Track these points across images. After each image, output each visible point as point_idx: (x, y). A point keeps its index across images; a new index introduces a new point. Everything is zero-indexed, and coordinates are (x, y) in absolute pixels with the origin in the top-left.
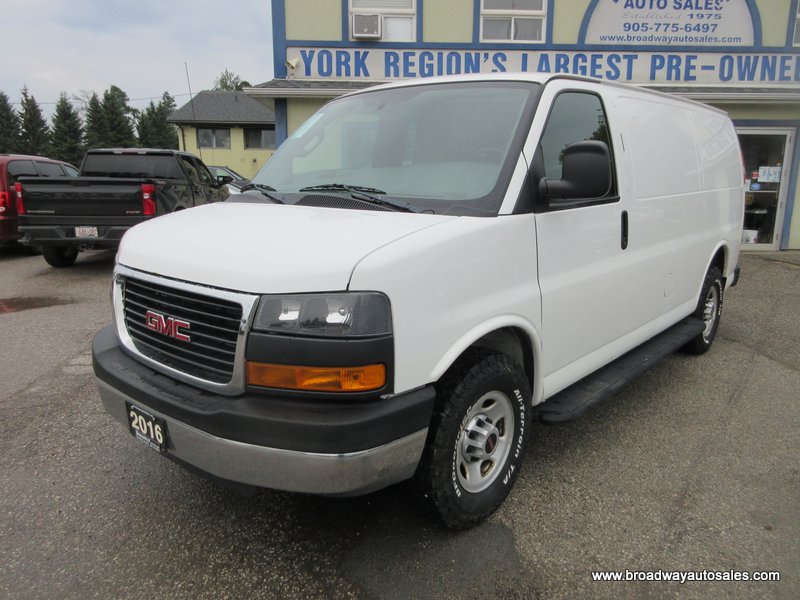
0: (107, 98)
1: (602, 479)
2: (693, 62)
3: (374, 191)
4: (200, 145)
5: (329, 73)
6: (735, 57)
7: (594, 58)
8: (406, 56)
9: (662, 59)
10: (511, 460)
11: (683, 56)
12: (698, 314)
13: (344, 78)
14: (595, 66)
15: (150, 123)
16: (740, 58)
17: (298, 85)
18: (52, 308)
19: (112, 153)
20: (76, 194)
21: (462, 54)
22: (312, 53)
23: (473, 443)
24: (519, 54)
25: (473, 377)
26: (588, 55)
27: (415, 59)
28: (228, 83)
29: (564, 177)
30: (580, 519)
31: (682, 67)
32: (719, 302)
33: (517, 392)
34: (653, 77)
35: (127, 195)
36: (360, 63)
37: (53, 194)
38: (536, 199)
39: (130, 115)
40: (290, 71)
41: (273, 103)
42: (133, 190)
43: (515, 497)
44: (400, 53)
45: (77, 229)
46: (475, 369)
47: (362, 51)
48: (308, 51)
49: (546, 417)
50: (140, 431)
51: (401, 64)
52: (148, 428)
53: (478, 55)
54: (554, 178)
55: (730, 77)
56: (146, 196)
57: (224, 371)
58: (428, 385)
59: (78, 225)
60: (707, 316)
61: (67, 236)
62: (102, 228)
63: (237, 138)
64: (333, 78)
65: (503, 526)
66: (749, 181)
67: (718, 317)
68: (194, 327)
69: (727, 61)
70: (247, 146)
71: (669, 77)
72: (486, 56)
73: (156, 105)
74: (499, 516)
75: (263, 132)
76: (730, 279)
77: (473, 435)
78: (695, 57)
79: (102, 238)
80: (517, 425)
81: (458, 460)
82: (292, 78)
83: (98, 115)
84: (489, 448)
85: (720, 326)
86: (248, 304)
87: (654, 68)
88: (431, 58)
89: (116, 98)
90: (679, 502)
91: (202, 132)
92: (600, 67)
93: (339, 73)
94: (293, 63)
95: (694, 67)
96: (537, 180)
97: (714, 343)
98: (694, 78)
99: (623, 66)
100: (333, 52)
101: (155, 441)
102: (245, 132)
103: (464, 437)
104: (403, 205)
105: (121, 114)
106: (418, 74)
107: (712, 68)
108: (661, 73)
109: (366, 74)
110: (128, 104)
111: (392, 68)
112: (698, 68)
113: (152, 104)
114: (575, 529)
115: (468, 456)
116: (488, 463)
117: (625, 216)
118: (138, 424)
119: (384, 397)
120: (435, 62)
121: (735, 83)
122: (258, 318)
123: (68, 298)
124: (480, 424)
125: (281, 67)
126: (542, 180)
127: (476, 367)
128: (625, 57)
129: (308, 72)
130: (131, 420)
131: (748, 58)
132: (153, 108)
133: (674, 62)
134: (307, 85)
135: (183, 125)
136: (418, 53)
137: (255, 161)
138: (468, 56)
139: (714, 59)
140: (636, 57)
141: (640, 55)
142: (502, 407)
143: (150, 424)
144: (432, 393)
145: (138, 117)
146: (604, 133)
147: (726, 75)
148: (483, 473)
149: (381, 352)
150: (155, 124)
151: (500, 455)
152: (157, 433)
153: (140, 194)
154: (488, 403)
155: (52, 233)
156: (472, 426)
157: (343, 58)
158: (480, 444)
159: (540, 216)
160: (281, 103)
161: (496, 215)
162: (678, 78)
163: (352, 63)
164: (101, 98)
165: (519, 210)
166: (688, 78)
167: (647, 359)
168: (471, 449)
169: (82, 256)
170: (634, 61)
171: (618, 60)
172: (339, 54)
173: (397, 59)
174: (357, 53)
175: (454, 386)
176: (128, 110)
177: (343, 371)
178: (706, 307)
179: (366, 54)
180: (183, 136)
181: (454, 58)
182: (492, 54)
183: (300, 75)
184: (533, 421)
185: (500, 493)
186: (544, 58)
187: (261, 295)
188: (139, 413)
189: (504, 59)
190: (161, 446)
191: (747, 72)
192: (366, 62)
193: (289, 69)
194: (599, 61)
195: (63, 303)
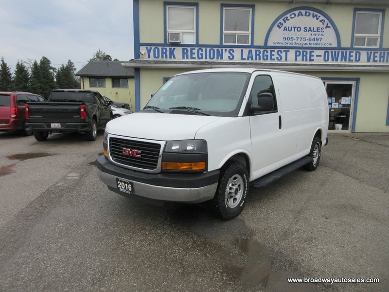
0: (42, 62)
1: (274, 207)
2: (312, 54)
3: (196, 109)
4: (91, 86)
5: (158, 57)
6: (330, 51)
7: (271, 51)
8: (191, 50)
9: (300, 52)
10: (243, 198)
11: (308, 51)
12: (311, 155)
13: (165, 59)
14: (271, 55)
15: (62, 75)
16: (332, 52)
17: (145, 62)
18: (47, 157)
19: (63, 91)
20: (52, 109)
21: (215, 49)
22: (151, 48)
23: (231, 191)
24: (240, 50)
25: (231, 168)
26: (269, 50)
27: (195, 51)
28: (100, 56)
29: (258, 105)
30: (266, 217)
31: (308, 56)
32: (319, 151)
33: (244, 175)
34: (296, 60)
35: (74, 109)
36: (172, 53)
37: (42, 109)
38: (250, 111)
39: (51, 71)
40: (141, 56)
41: (134, 69)
42: (77, 107)
43: (244, 212)
44: (189, 49)
45: (52, 124)
46: (231, 166)
47: (172, 48)
48: (149, 47)
49: (254, 186)
50: (122, 188)
51: (189, 53)
52: (125, 186)
53: (222, 50)
54: (255, 105)
55: (328, 60)
56: (82, 110)
57: (154, 166)
58: (218, 169)
59: (52, 123)
60: (315, 156)
61: (47, 127)
62: (63, 124)
63: (108, 83)
64: (160, 59)
65: (241, 219)
66: (337, 103)
67: (319, 157)
68: (142, 152)
69: (327, 53)
70: (113, 86)
71: (303, 60)
72: (226, 50)
73: (65, 66)
74: (239, 217)
75: (121, 80)
76: (324, 142)
77: (231, 189)
78: (313, 52)
79: (62, 128)
80: (245, 187)
81: (226, 196)
82: (142, 59)
83: (37, 71)
84: (236, 193)
85: (320, 161)
86: (163, 144)
87: (296, 56)
88: (202, 51)
89: (45, 62)
90: (299, 213)
91: (92, 80)
92: (274, 55)
93: (162, 57)
94: (143, 53)
95: (313, 56)
96: (250, 106)
97: (318, 167)
98: (313, 60)
99: (283, 55)
100: (160, 48)
101: (128, 190)
102: (112, 80)
103: (228, 190)
104: (207, 114)
105: (48, 70)
106: (196, 58)
107: (321, 56)
108: (300, 58)
109: (174, 58)
110: (51, 65)
111: (185, 55)
112: (315, 56)
113: (63, 66)
114: (264, 219)
115: (229, 195)
116: (235, 199)
117: (280, 117)
118: (121, 186)
119: (204, 172)
120: (204, 53)
121: (330, 62)
122: (166, 148)
123: (52, 153)
124: (233, 185)
125: (137, 54)
126: (252, 105)
127: (232, 165)
128: (284, 51)
129: (149, 56)
130: (118, 184)
131: (335, 52)
132: (63, 67)
133: (305, 54)
134: (149, 62)
135: (83, 76)
136: (197, 49)
137: (117, 93)
138: (218, 50)
139: (321, 52)
140: (289, 51)
141: (290, 50)
142: (240, 181)
143: (126, 185)
144: (219, 172)
145: (56, 72)
146: (272, 89)
147: (326, 59)
148: (234, 203)
149: (204, 158)
150: (64, 75)
151: (239, 196)
152: (129, 187)
153: (80, 109)
154: (235, 178)
155: (41, 126)
156: (230, 185)
157: (164, 51)
158: (233, 191)
159: (251, 117)
160: (137, 70)
161: (237, 117)
162: (306, 60)
163: (168, 53)
164: (39, 63)
165: (244, 115)
166: (311, 60)
167: (290, 169)
168: (230, 193)
169: (50, 136)
170: (288, 53)
171: (281, 52)
172: (162, 49)
173: (187, 51)
174: (170, 49)
175: (225, 171)
176: (51, 68)
177: (193, 164)
178: (314, 153)
179: (174, 49)
180: (83, 82)
181: (212, 51)
182: (228, 49)
183: (146, 58)
184: (250, 187)
185: (240, 210)
186: (250, 51)
187: (167, 141)
188: (121, 181)
189: (233, 51)
190: (130, 191)
191: (335, 58)
192: (174, 52)
193: (141, 55)
194: (273, 53)
195: (51, 155)
